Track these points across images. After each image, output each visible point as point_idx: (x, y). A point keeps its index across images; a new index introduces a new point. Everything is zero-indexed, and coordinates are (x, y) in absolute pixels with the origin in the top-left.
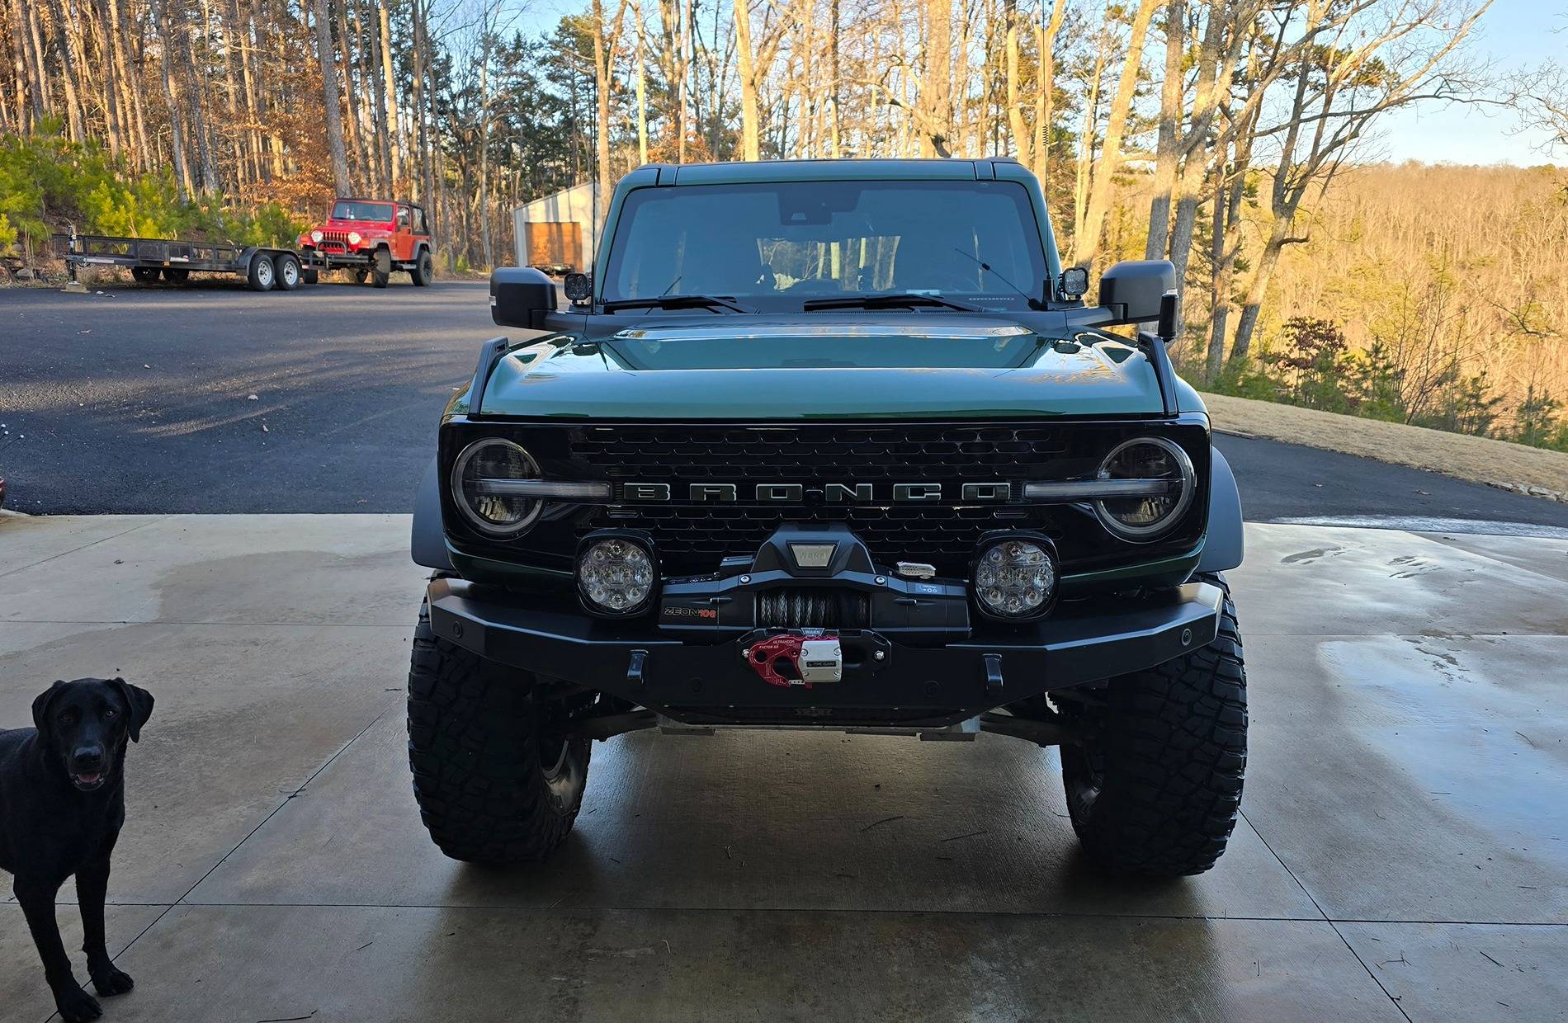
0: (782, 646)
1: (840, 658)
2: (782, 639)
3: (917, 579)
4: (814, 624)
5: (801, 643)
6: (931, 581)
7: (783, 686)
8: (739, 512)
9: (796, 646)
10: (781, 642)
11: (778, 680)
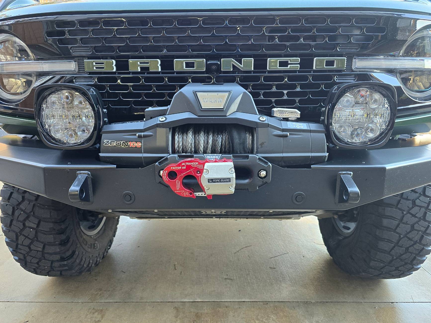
0: (189, 167)
1: (234, 175)
2: (189, 162)
3: (286, 119)
4: (214, 151)
5: (204, 164)
6: (298, 120)
7: (189, 198)
8: (162, 79)
9: (200, 167)
10: (188, 164)
11: (186, 193)
